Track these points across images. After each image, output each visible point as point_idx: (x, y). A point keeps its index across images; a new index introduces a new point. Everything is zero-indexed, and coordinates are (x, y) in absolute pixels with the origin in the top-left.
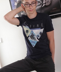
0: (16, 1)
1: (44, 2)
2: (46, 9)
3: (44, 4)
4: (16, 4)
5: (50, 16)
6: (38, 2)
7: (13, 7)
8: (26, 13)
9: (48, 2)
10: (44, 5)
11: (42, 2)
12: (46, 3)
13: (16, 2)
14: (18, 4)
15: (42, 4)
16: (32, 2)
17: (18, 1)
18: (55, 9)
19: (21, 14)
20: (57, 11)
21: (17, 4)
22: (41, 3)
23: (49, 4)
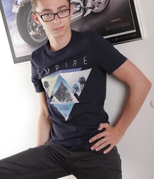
0: (17, 2)
1: (89, 5)
2: (96, 21)
3: (90, 8)
4: (16, 10)
5: (105, 37)
6: (74, 3)
7: (8, 17)
8: (41, 32)
9: (100, 3)
10: (89, 12)
11: (84, 5)
12: (93, 7)
13: (16, 4)
14: (21, 9)
15: (85, 8)
16: (59, 8)
17: (22, 3)
18: (118, 22)
19: (31, 33)
20: (123, 25)
21: (18, 9)
22: (81, 8)
23: (102, 8)
